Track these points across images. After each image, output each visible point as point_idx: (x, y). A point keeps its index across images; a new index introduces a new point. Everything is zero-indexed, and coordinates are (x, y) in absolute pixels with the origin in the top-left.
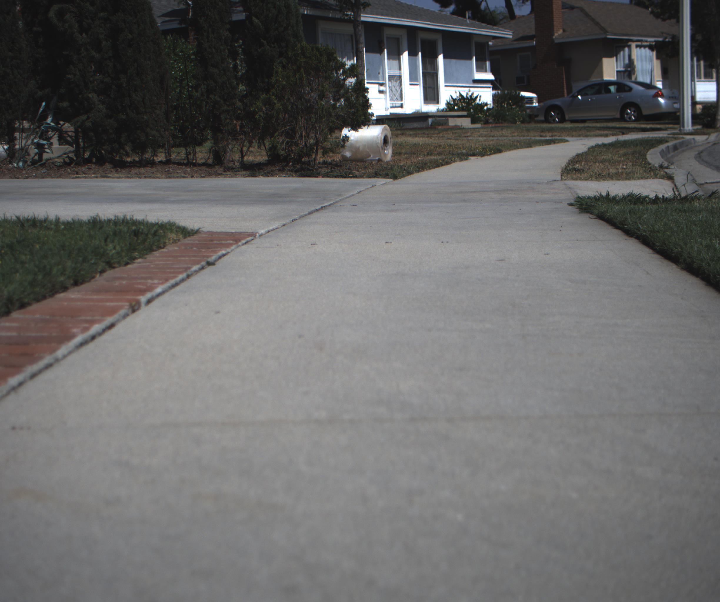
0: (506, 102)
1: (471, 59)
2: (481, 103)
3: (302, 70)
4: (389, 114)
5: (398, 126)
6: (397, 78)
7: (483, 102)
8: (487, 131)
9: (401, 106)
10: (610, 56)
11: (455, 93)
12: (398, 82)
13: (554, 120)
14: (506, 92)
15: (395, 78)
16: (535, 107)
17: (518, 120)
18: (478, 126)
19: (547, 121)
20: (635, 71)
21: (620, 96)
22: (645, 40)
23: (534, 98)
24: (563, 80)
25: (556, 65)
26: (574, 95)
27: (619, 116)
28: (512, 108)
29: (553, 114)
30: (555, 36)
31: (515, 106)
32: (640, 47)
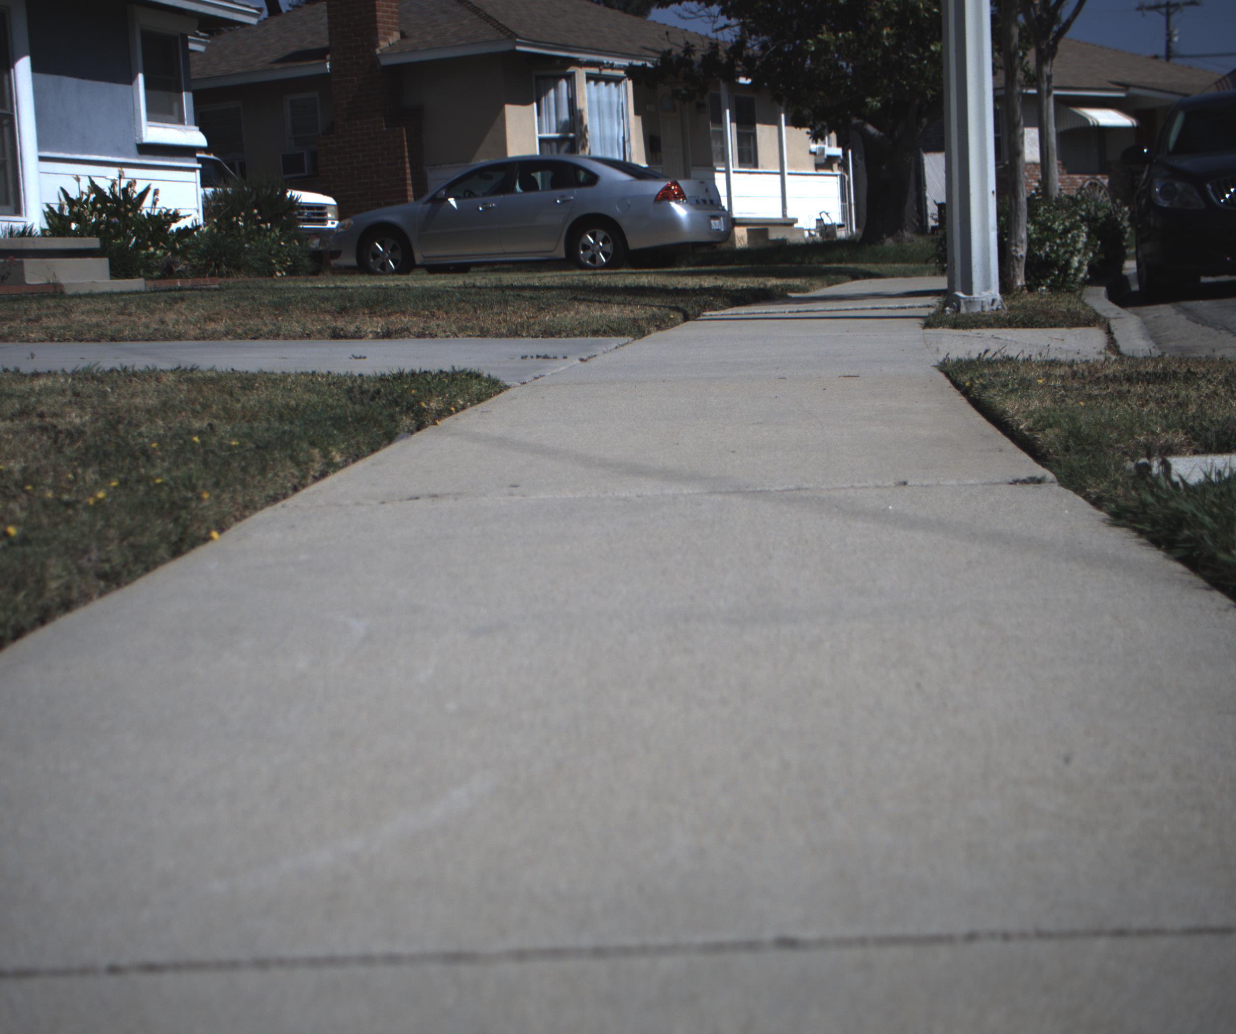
1: (130, 80)
2: (161, 211)
7: (164, 211)
10: (524, 100)
13: (384, 266)
16: (331, 231)
17: (277, 266)
18: (137, 284)
19: (363, 268)
20: (586, 140)
21: (564, 196)
22: (608, 63)
23: (329, 208)
24: (404, 163)
25: (384, 124)
26: (439, 196)
27: (562, 255)
28: (261, 228)
29: (381, 249)
30: (381, 48)
31: (269, 225)
32: (595, 79)
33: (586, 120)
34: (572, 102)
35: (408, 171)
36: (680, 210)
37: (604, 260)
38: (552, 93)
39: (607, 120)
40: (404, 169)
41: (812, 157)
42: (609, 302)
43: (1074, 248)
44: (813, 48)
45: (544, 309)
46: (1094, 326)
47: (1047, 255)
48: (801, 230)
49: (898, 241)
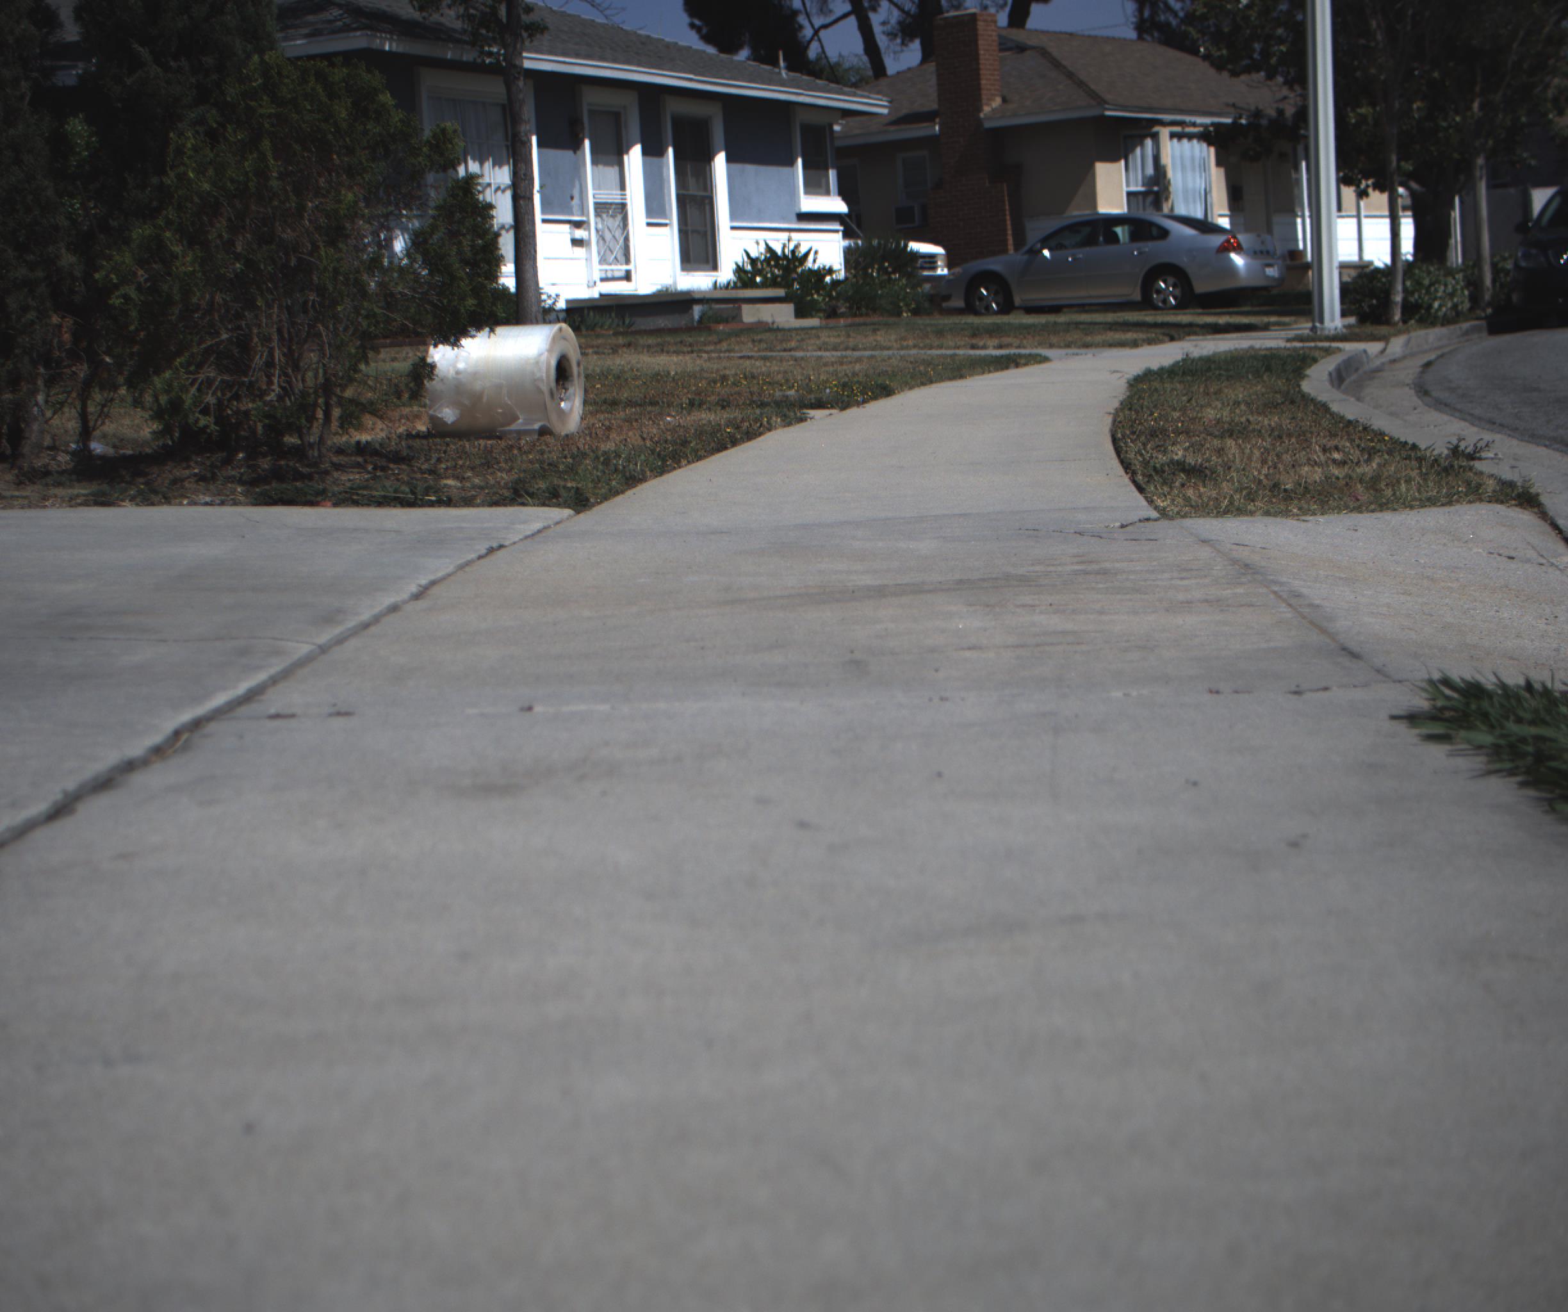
0: (876, 266)
1: (791, 163)
2: (819, 267)
3: (266, 144)
4: (597, 296)
5: (618, 325)
6: (615, 209)
7: (822, 266)
8: (839, 336)
9: (628, 277)
10: (1111, 157)
11: (756, 245)
12: (619, 217)
13: (988, 308)
14: (875, 242)
15: (610, 208)
16: (941, 277)
17: (904, 308)
18: (813, 322)
19: (970, 309)
20: (1169, 193)
21: (1141, 249)
22: (1190, 122)
23: (939, 257)
24: (1005, 215)
25: (987, 180)
26: (1034, 247)
27: (1139, 298)
28: (891, 278)
30: (985, 112)
31: (897, 275)
32: (1179, 136)
33: (1170, 174)
34: (1157, 158)
35: (1009, 222)
36: (1238, 260)
37: (1174, 302)
38: (1138, 151)
39: (1189, 175)
40: (1005, 221)
46: (1383, 341)
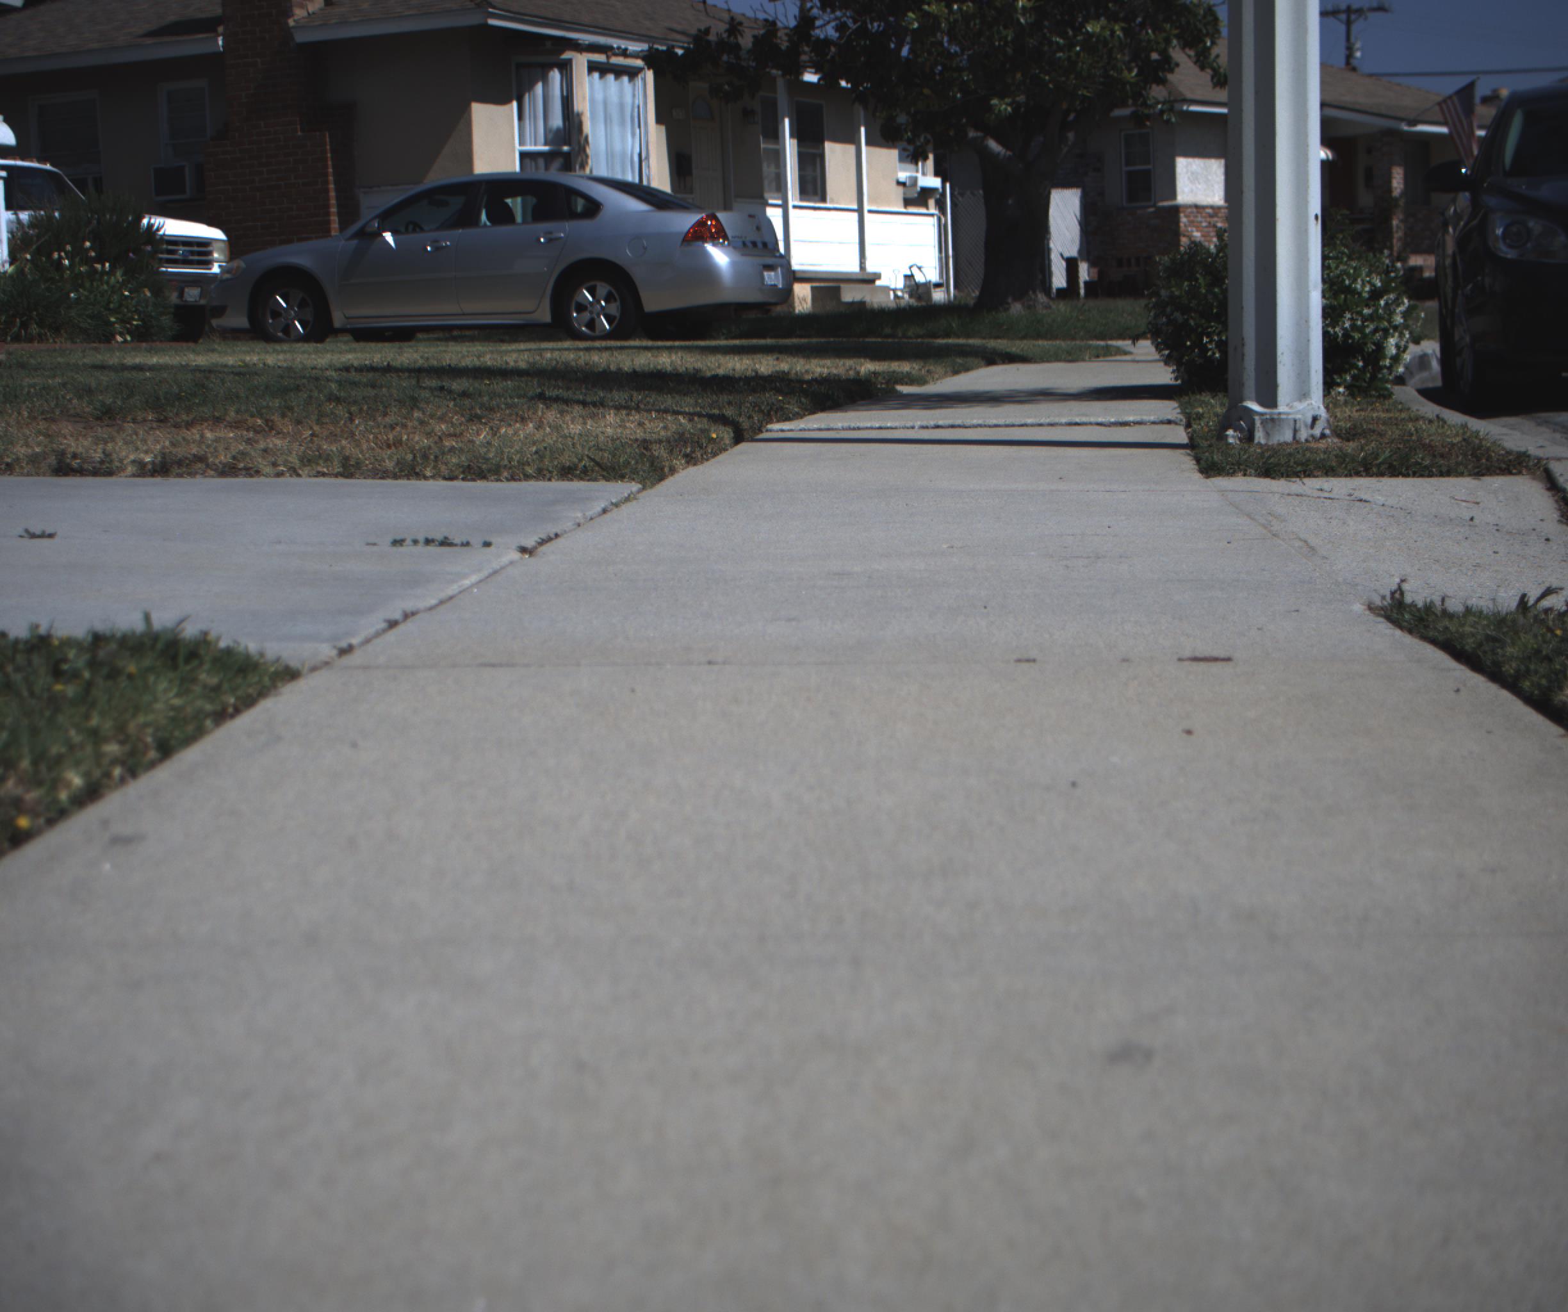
0: (68, 250)
10: (499, 97)
13: (288, 329)
16: (215, 276)
17: (118, 328)
19: (257, 332)
20: (587, 156)
21: (551, 233)
22: (619, 48)
23: (216, 245)
24: (327, 182)
25: (299, 127)
26: (368, 229)
27: (547, 318)
28: (96, 270)
29: (284, 305)
30: (296, 18)
31: (107, 265)
32: (601, 69)
33: (587, 128)
34: (567, 101)
35: (332, 194)
36: (720, 257)
37: (607, 327)
38: (539, 88)
39: (616, 129)
40: (327, 191)
41: (901, 189)
42: (602, 404)
43: (1390, 322)
44: (916, 25)
45: (479, 418)
46: (1520, 473)
47: (1346, 335)
48: (886, 289)
49: (1029, 307)
